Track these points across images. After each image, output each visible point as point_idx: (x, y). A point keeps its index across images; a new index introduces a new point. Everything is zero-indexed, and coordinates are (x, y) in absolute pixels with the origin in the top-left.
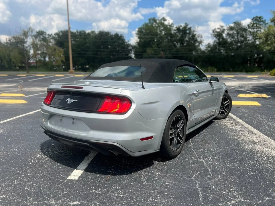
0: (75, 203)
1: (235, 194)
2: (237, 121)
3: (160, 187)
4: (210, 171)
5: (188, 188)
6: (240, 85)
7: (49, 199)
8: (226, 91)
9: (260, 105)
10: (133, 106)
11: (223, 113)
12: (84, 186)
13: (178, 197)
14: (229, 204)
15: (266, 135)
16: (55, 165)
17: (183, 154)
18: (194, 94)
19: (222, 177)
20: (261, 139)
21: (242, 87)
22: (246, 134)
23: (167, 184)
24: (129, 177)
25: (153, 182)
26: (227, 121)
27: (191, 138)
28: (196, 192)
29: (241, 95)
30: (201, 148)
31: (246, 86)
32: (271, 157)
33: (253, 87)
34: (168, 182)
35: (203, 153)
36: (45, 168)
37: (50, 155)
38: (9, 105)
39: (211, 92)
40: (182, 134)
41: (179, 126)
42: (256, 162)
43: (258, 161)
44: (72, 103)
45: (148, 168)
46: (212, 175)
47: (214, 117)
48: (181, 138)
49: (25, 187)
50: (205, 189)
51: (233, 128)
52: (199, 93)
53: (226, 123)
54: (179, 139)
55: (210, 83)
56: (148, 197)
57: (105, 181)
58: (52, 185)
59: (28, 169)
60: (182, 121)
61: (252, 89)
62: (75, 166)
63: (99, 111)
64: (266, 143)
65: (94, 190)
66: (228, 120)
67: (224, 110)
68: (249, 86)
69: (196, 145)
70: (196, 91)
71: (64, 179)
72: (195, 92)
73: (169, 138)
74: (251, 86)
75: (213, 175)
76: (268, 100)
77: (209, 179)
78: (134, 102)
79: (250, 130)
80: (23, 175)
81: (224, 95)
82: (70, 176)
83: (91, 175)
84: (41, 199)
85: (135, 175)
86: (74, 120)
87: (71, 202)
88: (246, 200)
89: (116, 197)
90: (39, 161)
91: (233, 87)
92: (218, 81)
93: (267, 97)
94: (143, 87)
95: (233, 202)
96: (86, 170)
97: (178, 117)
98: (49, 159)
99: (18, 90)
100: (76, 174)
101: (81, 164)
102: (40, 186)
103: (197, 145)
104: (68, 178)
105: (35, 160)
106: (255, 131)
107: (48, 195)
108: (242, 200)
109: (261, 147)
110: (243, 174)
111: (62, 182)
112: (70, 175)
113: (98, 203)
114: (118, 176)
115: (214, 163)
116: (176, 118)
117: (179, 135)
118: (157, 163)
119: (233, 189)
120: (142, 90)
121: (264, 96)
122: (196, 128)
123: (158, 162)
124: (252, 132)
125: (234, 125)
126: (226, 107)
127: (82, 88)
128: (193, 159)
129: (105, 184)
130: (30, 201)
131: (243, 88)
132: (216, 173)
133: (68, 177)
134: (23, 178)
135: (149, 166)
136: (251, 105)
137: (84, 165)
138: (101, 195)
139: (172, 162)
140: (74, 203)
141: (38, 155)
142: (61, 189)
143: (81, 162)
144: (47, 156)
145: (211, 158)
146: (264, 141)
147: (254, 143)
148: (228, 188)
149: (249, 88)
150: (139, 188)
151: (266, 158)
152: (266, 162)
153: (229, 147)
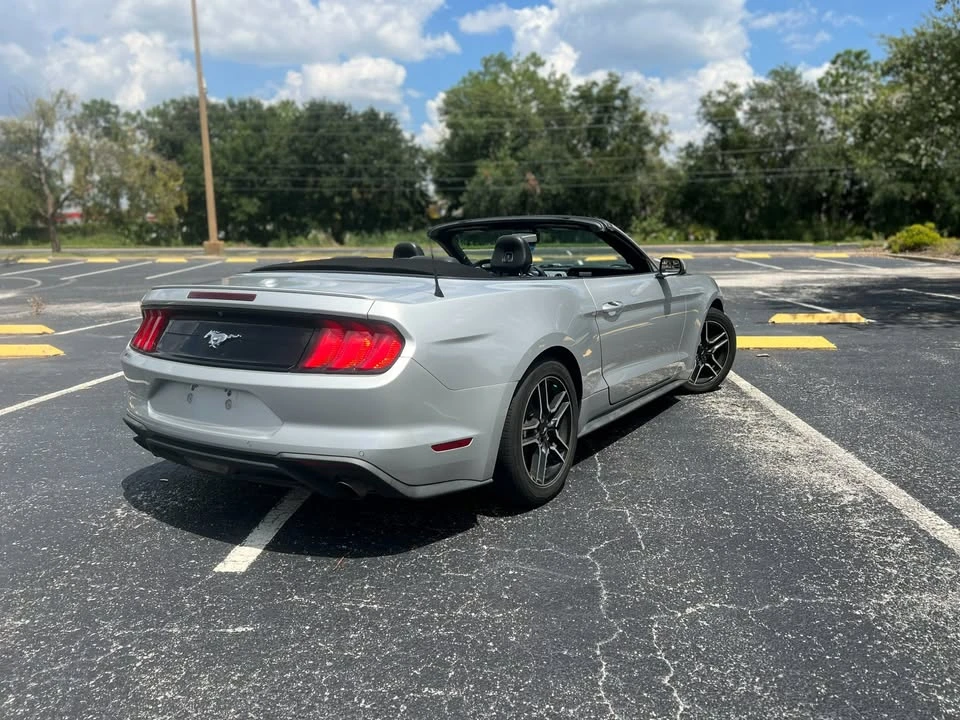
0: (240, 629)
1: (700, 591)
2: (751, 397)
3: (491, 584)
4: (640, 537)
5: (571, 581)
6: (787, 286)
7: (164, 624)
8: (717, 304)
9: (832, 346)
10: (409, 351)
11: (706, 373)
12: (266, 585)
13: (537, 605)
14: (679, 615)
15: (828, 437)
16: (176, 537)
17: (568, 494)
18: (604, 314)
19: (673, 552)
20: (811, 448)
21: (794, 292)
22: (771, 434)
23: (511, 572)
24: (399, 560)
25: (470, 569)
26: (720, 399)
27: (599, 448)
28: (594, 591)
29: (780, 318)
30: (625, 476)
31: (803, 288)
32: (826, 494)
33: (827, 292)
34: (516, 569)
35: (628, 489)
36: (144, 545)
37: (157, 508)
39: (661, 308)
40: (565, 435)
41: (554, 410)
42: (780, 510)
43: (787, 507)
44: (222, 344)
45: (460, 535)
46: (644, 548)
47: (677, 384)
48: (561, 447)
49: (87, 596)
50: (616, 582)
51: (734, 417)
52: (620, 311)
53: (717, 404)
54: (554, 448)
55: (661, 279)
56: (454, 607)
57: (330, 572)
58: (168, 588)
59: (89, 550)
60: (564, 393)
61: (819, 296)
62: (238, 538)
63: (307, 365)
64: (823, 457)
65: (296, 597)
66: (722, 396)
67: (712, 363)
68: (811, 287)
69: (610, 469)
70: (610, 303)
71: (205, 571)
72: (605, 308)
73: (523, 445)
74: (820, 287)
75: (646, 546)
76: (861, 333)
77: (634, 557)
78: (410, 338)
79: (784, 423)
80: (78, 566)
81: (709, 317)
82: (221, 564)
83: (285, 561)
84: (139, 623)
85: (420, 554)
86: (229, 394)
87: (227, 628)
88: (729, 604)
89: (361, 610)
90: (123, 526)
91: (760, 293)
92: (682, 272)
93: (863, 320)
94: (439, 293)
95: (689, 610)
96: (271, 547)
97: (551, 383)
98: (154, 520)
99: (27, 313)
100: (241, 558)
101: (256, 530)
102: (132, 593)
103: (614, 468)
104: (216, 570)
105: (110, 524)
106: (799, 425)
107: (159, 614)
108: (717, 605)
109: (805, 470)
110: (734, 542)
111: (198, 579)
112: (222, 560)
113: (307, 628)
114: (367, 560)
115: (655, 517)
116: (542, 385)
117: (554, 439)
118: (488, 520)
119: (696, 578)
120: (435, 300)
121: (853, 317)
122: (611, 417)
123: (492, 519)
124: (788, 429)
125: (740, 410)
126: (718, 353)
127: (252, 297)
128: (596, 506)
129: (330, 580)
130: (106, 630)
131: (795, 294)
132: (656, 542)
133: (215, 566)
134: (77, 572)
135: (464, 528)
136: (804, 349)
137: (264, 534)
138: (316, 607)
139: (534, 516)
140: (236, 630)
141: (119, 511)
142: (196, 597)
143: (257, 525)
144: (147, 511)
145: (651, 503)
146: (819, 452)
147: (788, 458)
148: (683, 577)
149: (812, 293)
150: (430, 585)
151: (811, 498)
152: (808, 507)
153: (710, 471)
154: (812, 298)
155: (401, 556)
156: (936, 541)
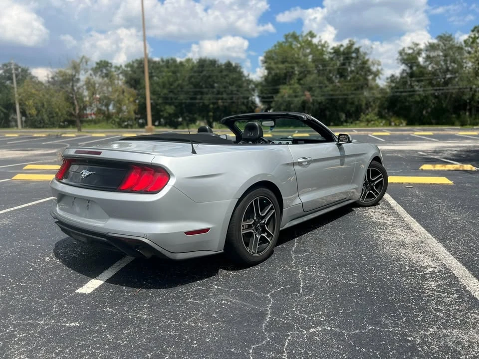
0: (73, 324)
1: (322, 319)
2: (394, 210)
3: (210, 307)
4: (301, 286)
5: (253, 309)
6: (437, 150)
7: (38, 318)
8: (377, 159)
9: (451, 182)
11: (370, 196)
12: (96, 301)
13: (229, 322)
14: (305, 332)
15: (431, 233)
16: (66, 272)
17: (273, 260)
18: (300, 164)
19: (317, 295)
20: (419, 239)
21: (440, 153)
22: (398, 231)
23: (223, 302)
24: (169, 291)
25: (202, 299)
26: (377, 210)
28: (264, 315)
29: (426, 167)
30: (306, 251)
31: (447, 151)
32: (418, 266)
33: (460, 153)
34: (227, 300)
35: (306, 259)
36: (50, 276)
37: (66, 257)
38: (34, 183)
39: (338, 160)
40: (272, 229)
41: (264, 214)
42: (387, 275)
43: (391, 273)
45: (206, 279)
46: (301, 292)
47: (351, 201)
48: (269, 235)
49: (10, 302)
50: (277, 311)
51: (381, 221)
52: (309, 162)
53: (374, 214)
54: (264, 235)
55: (339, 145)
56: (185, 320)
57: (131, 296)
58: (49, 300)
59: (24, 277)
60: (271, 205)
61: (454, 155)
62: (94, 275)
63: (122, 188)
64: (424, 245)
65: (108, 309)
66: (378, 209)
67: (374, 191)
68: (451, 150)
70: (304, 158)
71: (71, 291)
72: (299, 160)
73: (242, 233)
74: (456, 150)
75: (303, 291)
76: (471, 175)
77: (293, 297)
78: (173, 175)
79: (408, 225)
80: (14, 285)
81: (371, 166)
82: (81, 288)
83: (112, 288)
84: (27, 317)
85: (181, 289)
86: (89, 202)
87: (67, 323)
88: (336, 328)
89: (137, 318)
90: (45, 266)
91: (421, 153)
92: (350, 142)
93: (474, 169)
94: (194, 152)
95: (312, 330)
96: (109, 281)
97: (261, 200)
98: (61, 263)
100: (92, 285)
101: (106, 272)
102: (31, 301)
103: (303, 247)
104: (76, 291)
105: (39, 265)
106: (416, 226)
107: (39, 313)
108: (329, 328)
109: (410, 252)
110: (353, 292)
111: (66, 295)
112: (82, 286)
113: (105, 326)
114: (152, 290)
115: (314, 275)
116: (256, 201)
117: (264, 231)
118: (224, 272)
119: (323, 311)
121: (468, 167)
122: (305, 219)
123: (226, 272)
124: (409, 228)
125: (385, 216)
126: (377, 186)
127: (99, 153)
128: (284, 267)
129: (129, 300)
130: (10, 320)
131: (441, 154)
132: (309, 289)
133: (77, 289)
134: (12, 288)
135: (209, 275)
136: (434, 184)
137: (108, 274)
138: (115, 315)
139: (249, 271)
140: (71, 324)
141: (48, 258)
142: (61, 306)
143: (107, 268)
144: (60, 258)
145: (315, 267)
146: (422, 242)
147: (402, 245)
148: (316, 310)
149: (451, 154)
150: (178, 307)
151: (407, 268)
152: (404, 274)
153: (355, 250)
154: (449, 156)
155: (170, 290)
156: (474, 298)
